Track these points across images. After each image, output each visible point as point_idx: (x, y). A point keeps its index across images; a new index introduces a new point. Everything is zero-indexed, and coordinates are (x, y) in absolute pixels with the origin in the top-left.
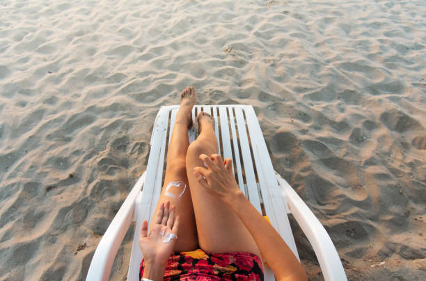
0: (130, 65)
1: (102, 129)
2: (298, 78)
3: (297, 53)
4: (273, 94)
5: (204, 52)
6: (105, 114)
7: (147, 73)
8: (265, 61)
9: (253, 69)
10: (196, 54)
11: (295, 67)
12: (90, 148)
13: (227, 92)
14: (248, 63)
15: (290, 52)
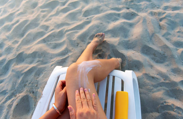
0: (53, 17)
1: (22, 74)
2: (179, 32)
3: (180, 6)
4: (155, 48)
5: (106, 5)
6: (29, 60)
7: (62, 24)
8: (152, 14)
9: (141, 21)
10: (100, 7)
11: (177, 20)
12: (12, 90)
13: (116, 44)
14: (137, 15)
15: (174, 4)
